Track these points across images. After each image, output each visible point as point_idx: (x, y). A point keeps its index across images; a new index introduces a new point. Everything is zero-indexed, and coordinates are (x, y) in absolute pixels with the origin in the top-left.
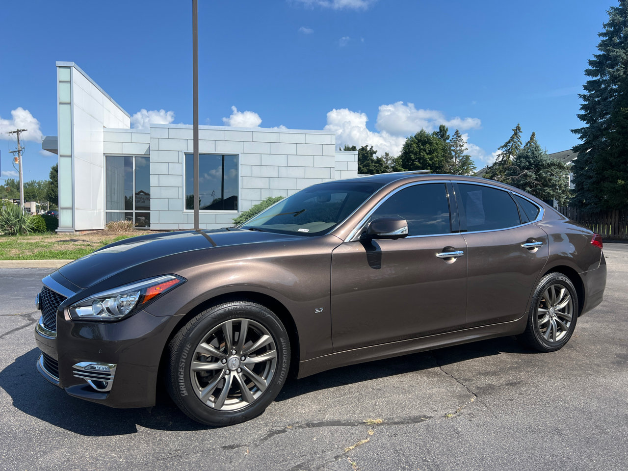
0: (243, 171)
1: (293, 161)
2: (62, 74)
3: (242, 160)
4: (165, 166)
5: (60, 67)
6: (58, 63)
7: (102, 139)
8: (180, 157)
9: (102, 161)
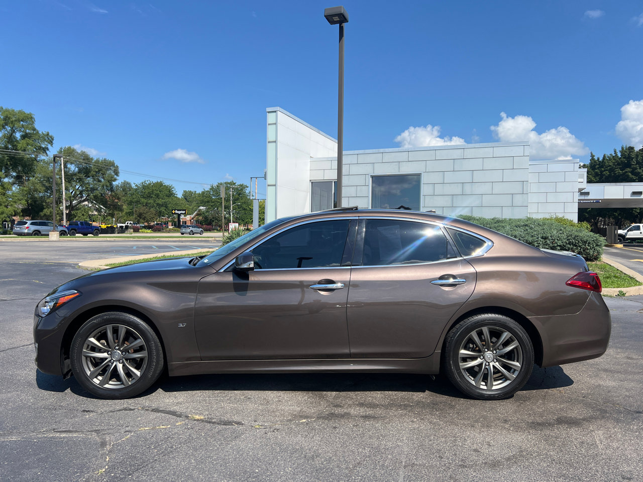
0: (425, 190)
1: (478, 177)
2: (271, 118)
3: (424, 179)
4: (353, 189)
5: (269, 112)
6: (268, 109)
7: (309, 168)
8: (367, 179)
9: (309, 186)
